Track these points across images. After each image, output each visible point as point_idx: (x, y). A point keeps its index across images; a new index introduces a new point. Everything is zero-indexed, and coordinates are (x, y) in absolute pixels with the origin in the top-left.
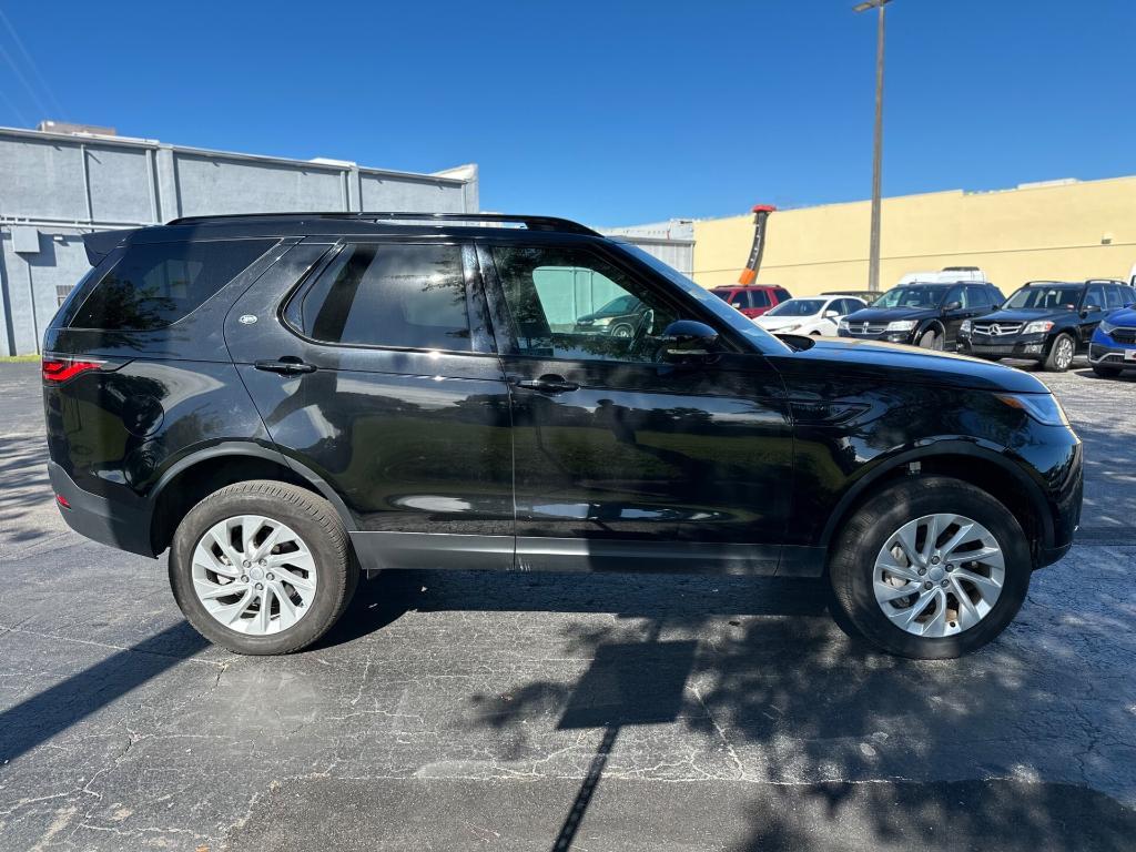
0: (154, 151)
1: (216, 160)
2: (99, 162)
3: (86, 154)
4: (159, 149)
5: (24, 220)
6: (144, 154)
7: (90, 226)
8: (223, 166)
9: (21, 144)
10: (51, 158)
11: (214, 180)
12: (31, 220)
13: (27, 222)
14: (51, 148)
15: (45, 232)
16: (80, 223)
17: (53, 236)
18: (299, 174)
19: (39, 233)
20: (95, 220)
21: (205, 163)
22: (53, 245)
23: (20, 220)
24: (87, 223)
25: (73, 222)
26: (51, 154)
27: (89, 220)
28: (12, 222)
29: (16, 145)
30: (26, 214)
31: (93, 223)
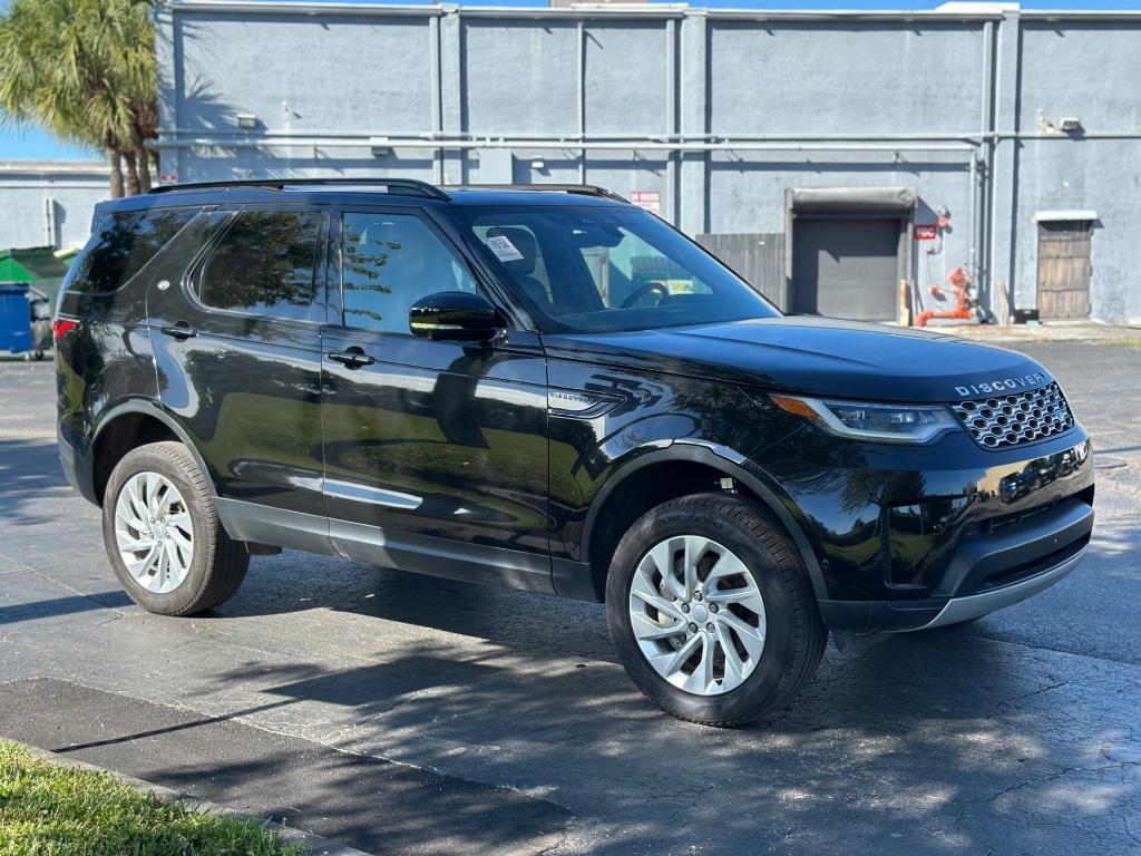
0: (678, 21)
1: (772, 24)
2: (601, 47)
3: (585, 35)
4: (685, 17)
5: (497, 139)
6: (664, 27)
7: (581, 144)
8: (781, 34)
9: (503, 29)
10: (539, 46)
11: (766, 60)
12: (506, 140)
13: (501, 143)
14: (541, 31)
15: (520, 157)
16: (567, 140)
17: (531, 162)
18: (908, 34)
19: (514, 158)
20: (588, 136)
21: (755, 32)
22: (530, 174)
23: (492, 140)
24: (577, 140)
25: (558, 140)
26: (539, 39)
27: (580, 135)
28: (481, 143)
29: (497, 31)
30: (501, 130)
31: (584, 140)
